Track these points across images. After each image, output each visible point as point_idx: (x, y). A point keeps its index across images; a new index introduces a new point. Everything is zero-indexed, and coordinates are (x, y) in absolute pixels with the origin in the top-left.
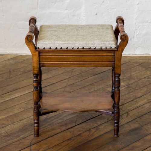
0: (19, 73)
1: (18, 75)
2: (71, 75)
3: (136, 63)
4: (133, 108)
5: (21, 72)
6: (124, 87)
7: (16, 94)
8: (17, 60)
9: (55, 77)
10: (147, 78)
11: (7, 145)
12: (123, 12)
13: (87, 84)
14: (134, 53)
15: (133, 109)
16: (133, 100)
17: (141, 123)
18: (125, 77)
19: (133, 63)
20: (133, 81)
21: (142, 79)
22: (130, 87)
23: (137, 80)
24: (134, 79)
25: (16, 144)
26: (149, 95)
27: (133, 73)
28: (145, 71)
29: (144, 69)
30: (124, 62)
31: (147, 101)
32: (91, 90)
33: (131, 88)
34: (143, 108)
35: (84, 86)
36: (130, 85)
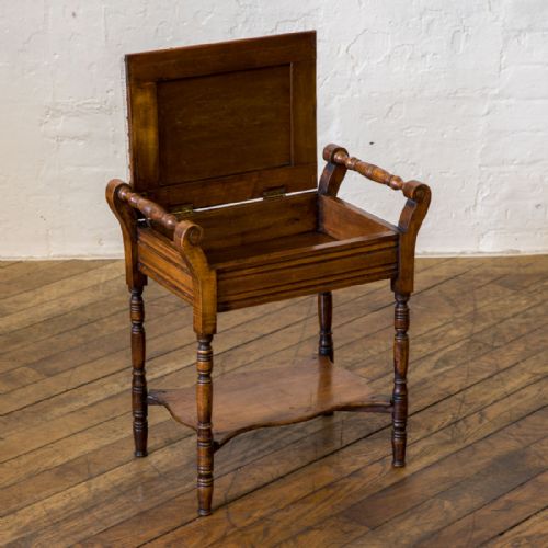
0: (167, 309)
1: (163, 315)
3: (486, 274)
4: (494, 399)
5: (172, 307)
6: (462, 343)
7: (166, 366)
9: (266, 318)
10: (520, 315)
11: (162, 504)
12: (445, 136)
13: (358, 336)
14: (475, 250)
15: (495, 402)
16: (490, 377)
17: (522, 439)
18: (461, 315)
19: (477, 275)
20: (484, 325)
21: (508, 318)
22: (477, 341)
23: (495, 322)
24: (485, 320)
25: (186, 500)
26: (532, 362)
27: (479, 305)
28: (513, 297)
29: (509, 292)
30: (452, 275)
32: (371, 351)
33: (481, 345)
34: (520, 397)
35: (350, 340)
36: (478, 337)
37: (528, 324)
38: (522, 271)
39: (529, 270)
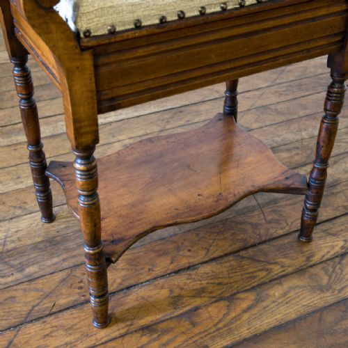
2: (276, 80)
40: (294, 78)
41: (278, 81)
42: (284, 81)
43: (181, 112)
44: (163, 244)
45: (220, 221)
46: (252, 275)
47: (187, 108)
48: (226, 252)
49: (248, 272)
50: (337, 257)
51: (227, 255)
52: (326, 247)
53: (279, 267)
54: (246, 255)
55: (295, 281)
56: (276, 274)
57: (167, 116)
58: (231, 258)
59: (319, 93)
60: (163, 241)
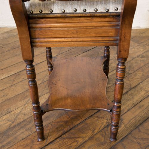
0: (7, 50)
2: (59, 52)
8: (11, 34)
9: (42, 55)
10: (140, 56)
15: (128, 110)
26: (146, 83)
28: (138, 47)
29: (136, 44)
31: (145, 94)
37: (143, 61)
38: (141, 35)
39: (144, 35)
40: (68, 50)
41: (61, 52)
42: (63, 52)
43: (19, 75)
44: (25, 141)
45: (50, 123)
46: (70, 146)
47: (21, 72)
48: (56, 137)
49: (68, 144)
50: (105, 127)
51: (56, 139)
52: (99, 124)
53: (81, 139)
54: (65, 137)
55: (90, 143)
56: (81, 142)
57: (12, 78)
58: (58, 140)
59: (80, 54)
60: (24, 140)
